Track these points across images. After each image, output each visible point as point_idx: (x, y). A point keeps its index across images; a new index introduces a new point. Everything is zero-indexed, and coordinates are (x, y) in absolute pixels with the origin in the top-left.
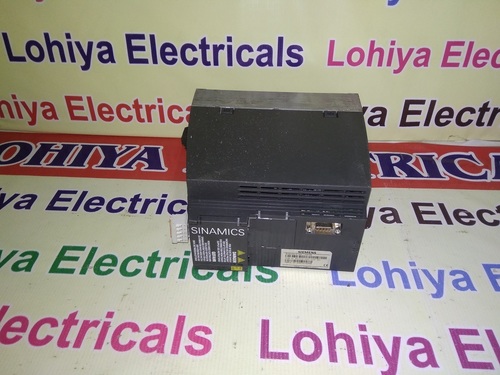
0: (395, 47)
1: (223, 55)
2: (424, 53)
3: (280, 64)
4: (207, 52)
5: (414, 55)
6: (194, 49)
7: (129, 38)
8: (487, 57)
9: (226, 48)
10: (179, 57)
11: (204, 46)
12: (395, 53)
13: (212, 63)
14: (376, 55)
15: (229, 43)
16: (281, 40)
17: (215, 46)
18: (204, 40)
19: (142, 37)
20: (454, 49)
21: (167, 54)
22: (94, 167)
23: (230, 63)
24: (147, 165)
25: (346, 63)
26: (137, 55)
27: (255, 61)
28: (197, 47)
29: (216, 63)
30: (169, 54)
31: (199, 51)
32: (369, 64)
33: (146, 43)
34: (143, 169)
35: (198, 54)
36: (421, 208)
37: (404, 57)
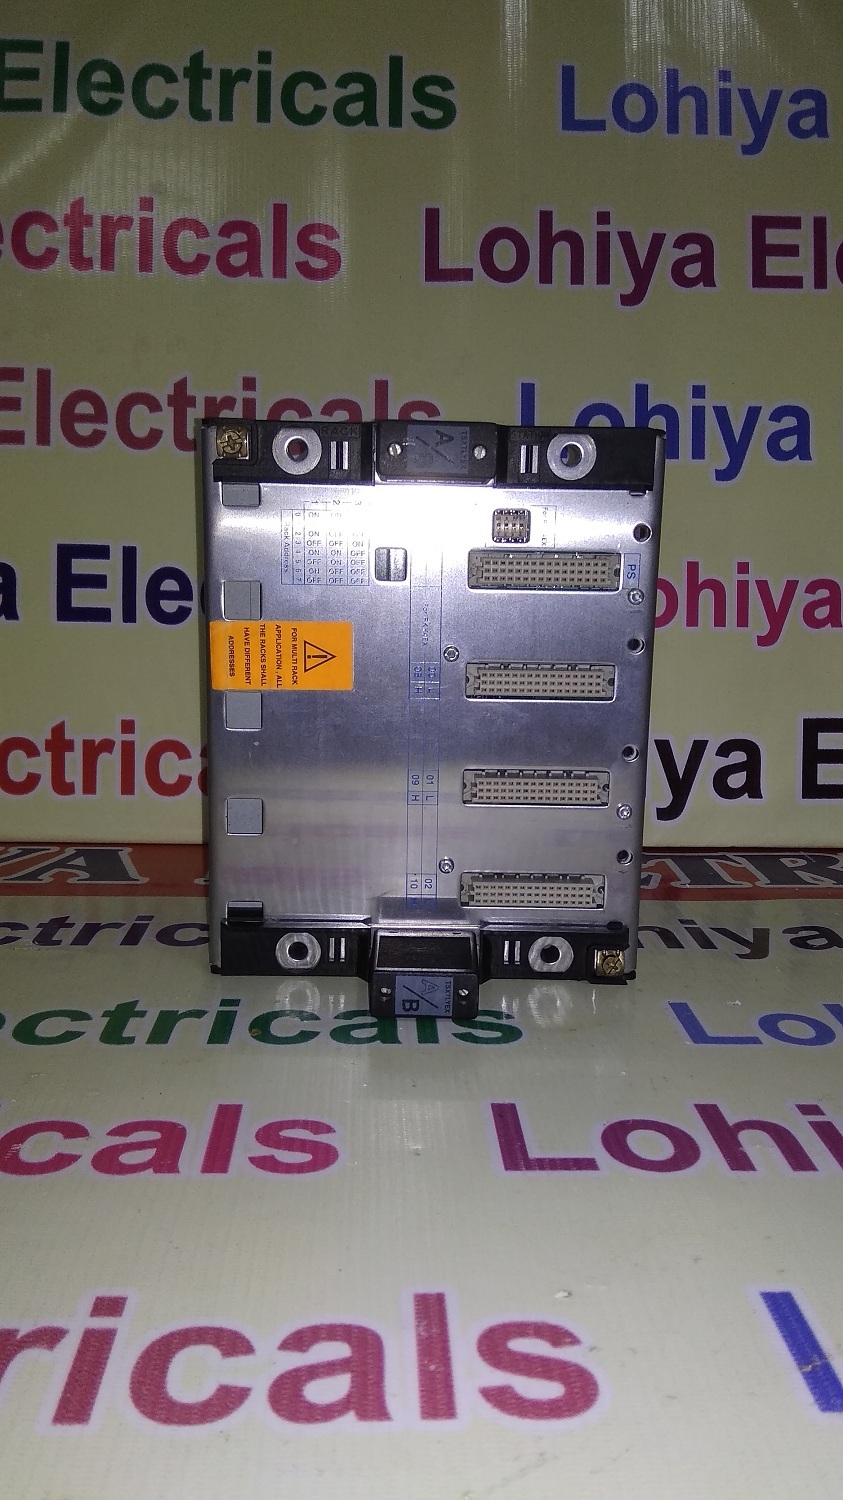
0: (750, 578)
2: (822, 593)
5: (801, 597)
7: (67, 553)
12: (753, 593)
19: (100, 552)
21: (164, 595)
30: (170, 596)
33: (111, 567)
37: (777, 603)
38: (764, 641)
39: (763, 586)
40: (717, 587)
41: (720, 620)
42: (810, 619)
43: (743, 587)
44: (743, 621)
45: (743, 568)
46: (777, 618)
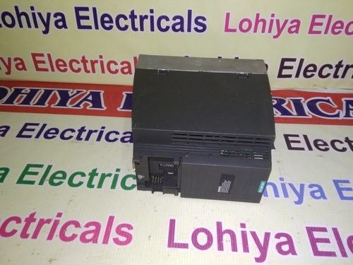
0: (275, 19)
1: (147, 23)
2: (295, 24)
3: (189, 30)
4: (135, 21)
5: (289, 25)
6: (125, 18)
7: (77, 9)
8: (342, 27)
9: (149, 18)
10: (114, 24)
11: (133, 16)
12: (275, 24)
13: (139, 29)
14: (261, 24)
15: (152, 14)
16: (190, 12)
17: (141, 17)
18: (133, 12)
19: (86, 9)
20: (317, 20)
21: (105, 22)
22: (52, 106)
23: (152, 29)
24: (91, 105)
25: (238, 30)
26: (83, 22)
27: (171, 28)
28: (128, 17)
29: (142, 29)
30: (107, 22)
31: (130, 20)
32: (255, 31)
33: (90, 14)
34: (88, 108)
35: (129, 22)
36: (290, 138)
37: (281, 26)
38: (275, 37)
39: (278, 21)
40: (264, 21)
41: (263, 31)
42: (290, 31)
43: (272, 21)
44: (270, 31)
45: (273, 15)
46: (280, 31)
